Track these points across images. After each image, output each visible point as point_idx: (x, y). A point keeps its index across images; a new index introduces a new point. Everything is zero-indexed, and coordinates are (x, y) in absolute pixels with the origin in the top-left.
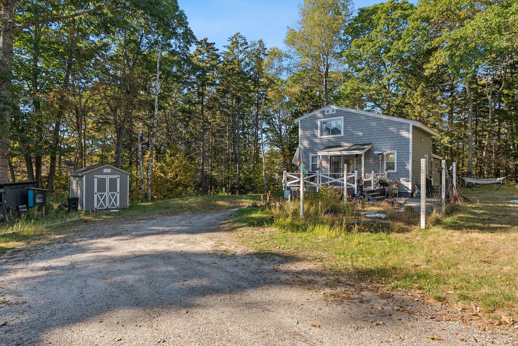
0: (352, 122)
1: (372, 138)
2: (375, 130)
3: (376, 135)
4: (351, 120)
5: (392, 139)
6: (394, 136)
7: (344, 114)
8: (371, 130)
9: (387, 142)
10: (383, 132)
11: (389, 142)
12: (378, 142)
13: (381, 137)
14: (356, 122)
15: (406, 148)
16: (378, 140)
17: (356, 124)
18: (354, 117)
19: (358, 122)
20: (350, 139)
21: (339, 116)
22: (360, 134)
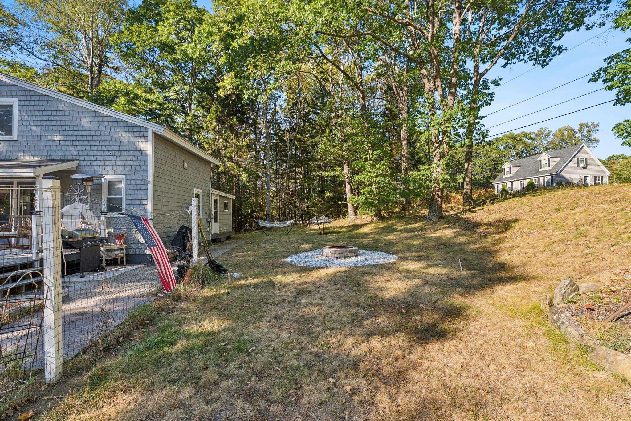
0: (36, 113)
1: (78, 148)
2: (86, 133)
3: (86, 143)
4: (35, 108)
5: (117, 153)
6: (122, 148)
7: (19, 93)
8: (77, 133)
9: (108, 158)
10: (100, 139)
11: (111, 158)
12: (91, 158)
13: (96, 148)
14: (45, 113)
15: (141, 173)
16: (90, 153)
17: (46, 118)
18: (41, 103)
19: (50, 113)
20: (32, 148)
21: (7, 96)
22: (55, 138)
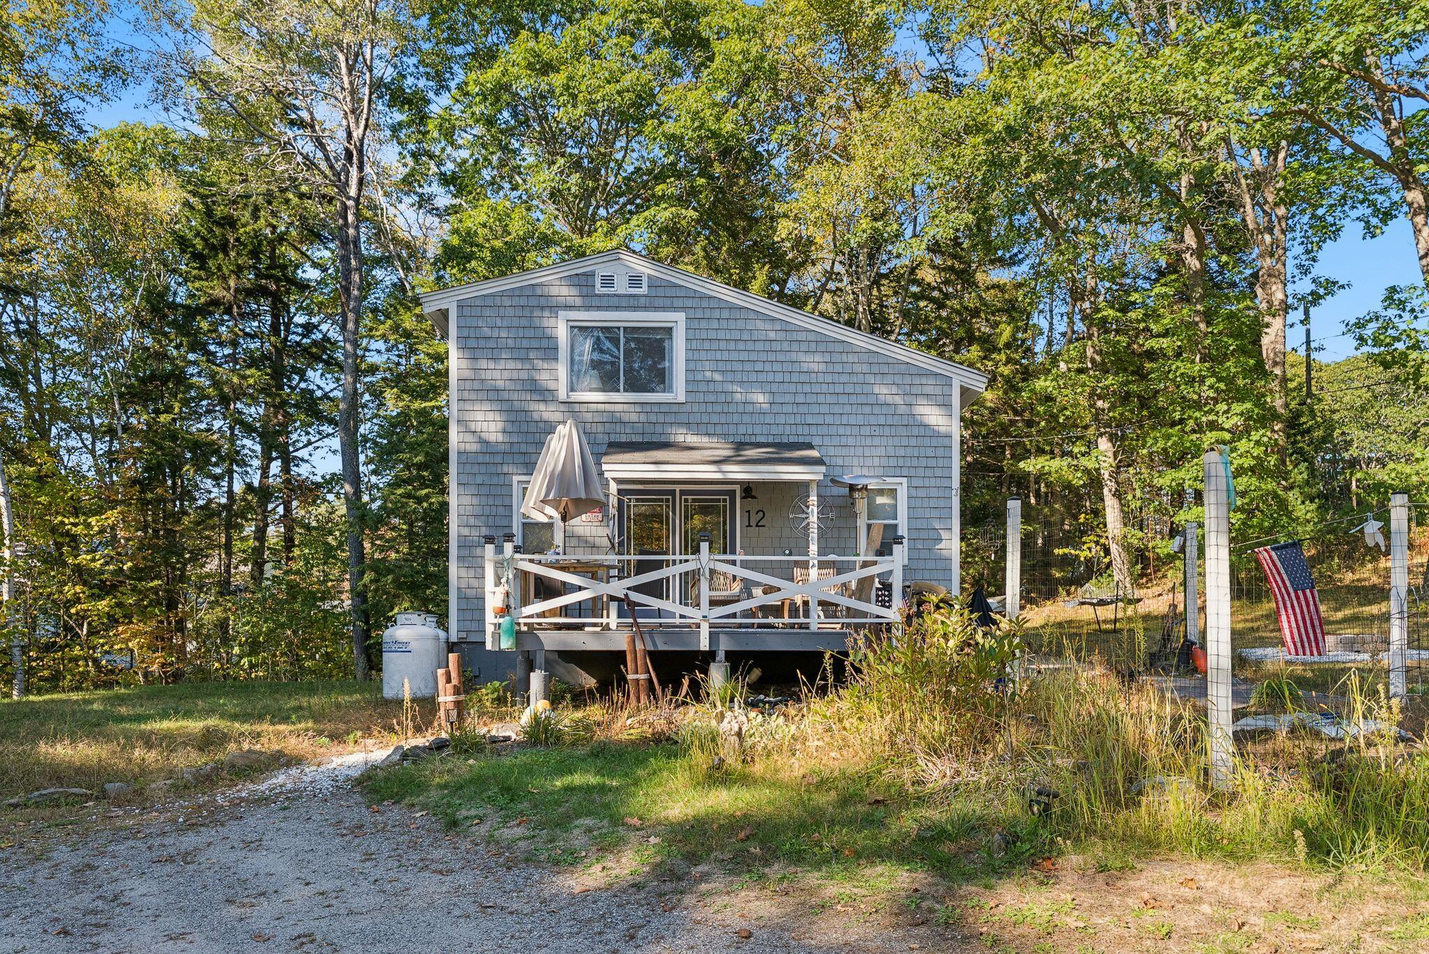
0: (723, 345)
1: (810, 420)
2: (824, 388)
3: (824, 409)
4: (721, 335)
5: (887, 431)
6: (897, 420)
7: (689, 303)
8: (807, 388)
9: (869, 442)
10: (853, 399)
11: (877, 441)
12: (836, 441)
13: (845, 420)
14: (741, 346)
15: (938, 472)
16: (833, 430)
17: (744, 356)
18: (732, 324)
19: (750, 346)
20: (715, 419)
21: (664, 309)
22: (760, 398)
